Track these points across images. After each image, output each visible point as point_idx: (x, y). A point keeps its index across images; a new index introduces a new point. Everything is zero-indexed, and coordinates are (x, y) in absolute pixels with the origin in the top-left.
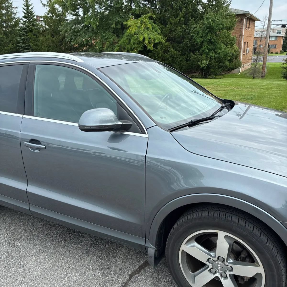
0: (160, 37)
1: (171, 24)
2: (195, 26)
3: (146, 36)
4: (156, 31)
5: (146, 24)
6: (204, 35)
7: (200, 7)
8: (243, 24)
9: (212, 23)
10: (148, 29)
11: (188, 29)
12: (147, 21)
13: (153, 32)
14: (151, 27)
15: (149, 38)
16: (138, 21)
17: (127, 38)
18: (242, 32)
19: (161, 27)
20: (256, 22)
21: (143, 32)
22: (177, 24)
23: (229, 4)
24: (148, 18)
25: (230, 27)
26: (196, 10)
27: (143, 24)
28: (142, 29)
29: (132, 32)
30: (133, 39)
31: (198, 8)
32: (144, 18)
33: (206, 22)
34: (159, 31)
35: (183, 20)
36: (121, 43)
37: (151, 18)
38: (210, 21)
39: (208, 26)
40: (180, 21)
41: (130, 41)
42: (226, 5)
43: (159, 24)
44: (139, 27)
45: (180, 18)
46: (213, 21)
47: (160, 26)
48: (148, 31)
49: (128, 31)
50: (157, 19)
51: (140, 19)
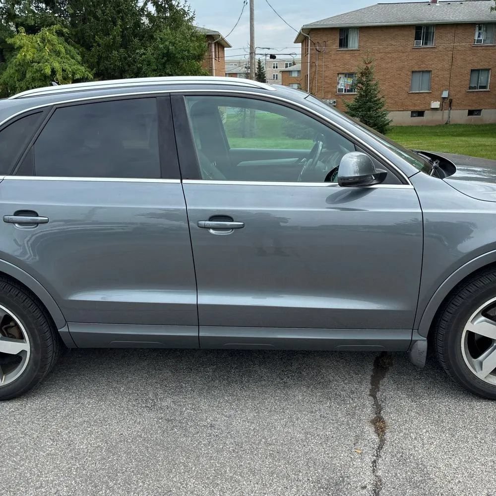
0: (83, 68)
1: (99, 45)
2: (142, 51)
3: (56, 65)
4: (73, 58)
5: (53, 45)
6: (160, 67)
7: (145, 20)
8: (212, 52)
9: (171, 47)
10: (58, 53)
11: (129, 56)
12: (54, 38)
13: (67, 58)
14: (63, 50)
15: (63, 70)
16: (37, 38)
17: (17, 69)
18: (212, 64)
19: (80, 50)
20: (225, 49)
21: (49, 58)
22: (109, 47)
23: (192, 18)
24: (55, 33)
25: (199, 56)
26: (138, 24)
27: (46, 45)
28: (47, 53)
29: (28, 57)
30: (31, 72)
31: (142, 22)
32: (45, 32)
33: (161, 46)
34: (79, 58)
35: (119, 39)
36: (5, 77)
37: (60, 34)
38: (167, 43)
39: (165, 51)
40: (114, 42)
41: (24, 75)
42: (186, 19)
43: (77, 46)
44: (40, 50)
45: (115, 36)
46: (173, 44)
47: (78, 49)
48: (58, 56)
49: (19, 56)
50: (70, 36)
51: (40, 34)
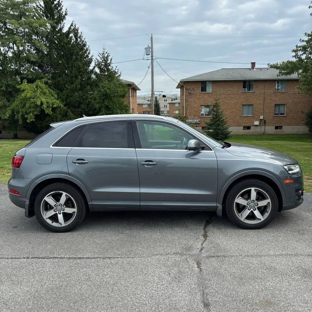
0: (58, 102)
1: (67, 89)
2: (92, 92)
3: (44, 100)
4: (53, 96)
5: (42, 89)
6: (101, 101)
7: (93, 76)
8: (130, 93)
9: (108, 91)
10: (45, 94)
11: (84, 95)
12: (43, 86)
13: (49, 96)
14: (48, 92)
15: (47, 103)
16: (34, 85)
17: (21, 101)
18: (130, 99)
21: (39, 96)
22: (73, 90)
23: (120, 76)
24: (43, 83)
25: (123, 95)
26: (90, 78)
27: (38, 89)
28: (39, 93)
29: (28, 95)
30: (29, 103)
32: (38, 82)
33: (102, 90)
34: (56, 96)
35: (79, 86)
36: (14, 106)
37: (46, 83)
38: (106, 89)
39: (104, 93)
40: (76, 88)
41: (25, 105)
42: (116, 76)
43: (55, 89)
44: (35, 92)
45: (77, 85)
46: (109, 89)
47: (56, 91)
49: (23, 95)
50: (52, 84)
51: (35, 83)
